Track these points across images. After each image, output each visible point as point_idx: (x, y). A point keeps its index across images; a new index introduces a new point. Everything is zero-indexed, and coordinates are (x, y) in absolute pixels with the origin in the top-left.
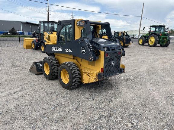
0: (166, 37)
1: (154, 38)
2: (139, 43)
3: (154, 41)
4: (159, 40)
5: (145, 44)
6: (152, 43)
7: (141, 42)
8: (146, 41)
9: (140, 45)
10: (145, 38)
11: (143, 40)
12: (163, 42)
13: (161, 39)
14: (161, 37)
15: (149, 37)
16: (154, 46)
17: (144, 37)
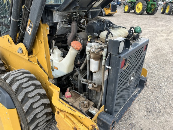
0: (154, 3)
1: (142, 5)
2: (124, 10)
3: (142, 8)
4: (147, 7)
5: (131, 11)
6: (139, 11)
7: (126, 9)
8: (132, 8)
9: (125, 12)
10: (131, 4)
11: (129, 7)
12: (150, 10)
13: (150, 6)
14: (149, 4)
15: (136, 3)
16: (141, 13)
17: (130, 2)
